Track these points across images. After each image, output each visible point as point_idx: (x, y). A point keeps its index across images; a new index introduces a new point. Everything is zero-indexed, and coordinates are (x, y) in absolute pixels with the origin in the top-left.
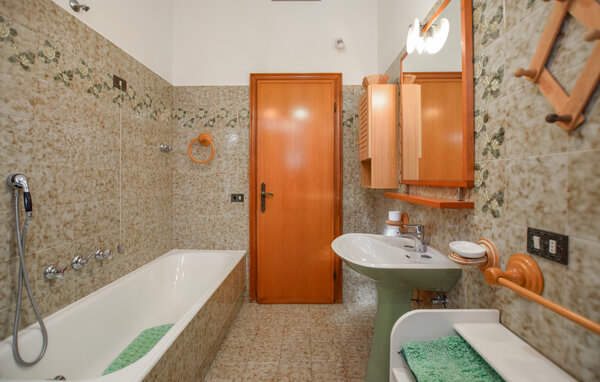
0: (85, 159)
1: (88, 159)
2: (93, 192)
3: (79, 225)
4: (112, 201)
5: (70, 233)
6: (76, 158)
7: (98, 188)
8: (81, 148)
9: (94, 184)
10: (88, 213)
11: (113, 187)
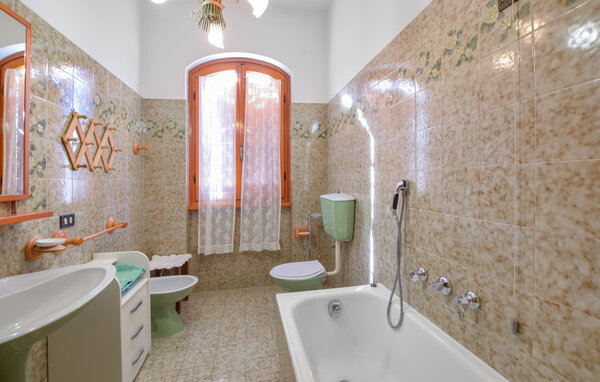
0: (456, 158)
1: (460, 155)
2: (466, 203)
3: (449, 242)
4: (501, 224)
5: (440, 246)
6: (446, 159)
7: (474, 197)
8: (451, 143)
9: (468, 192)
10: (459, 231)
11: (503, 198)
